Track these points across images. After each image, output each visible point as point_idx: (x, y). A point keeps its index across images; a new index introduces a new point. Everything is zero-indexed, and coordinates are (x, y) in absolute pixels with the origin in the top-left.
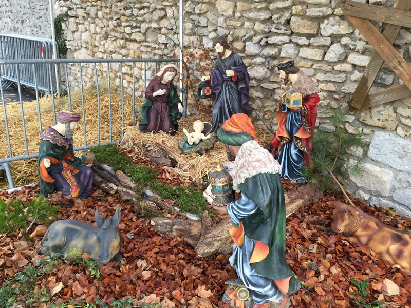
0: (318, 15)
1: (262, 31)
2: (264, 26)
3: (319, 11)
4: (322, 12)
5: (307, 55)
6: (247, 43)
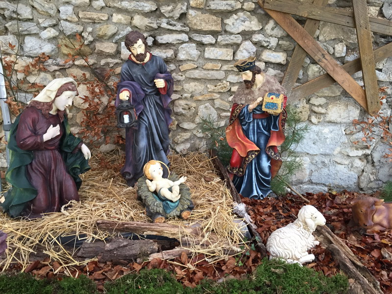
0: (225, 8)
1: (147, 27)
2: (150, 21)
3: (227, 4)
4: (230, 5)
5: (216, 55)
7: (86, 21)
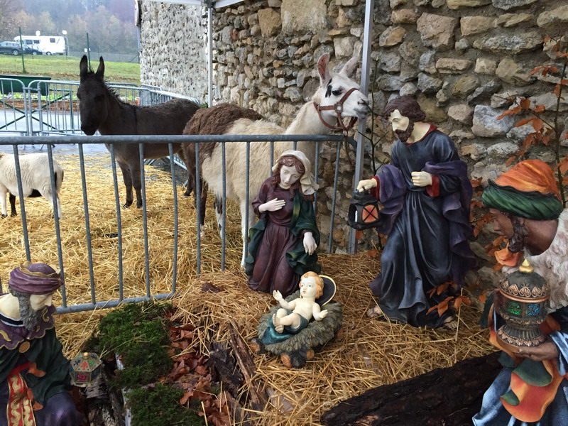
1: (515, 79)
2: (520, 68)
6: (478, 107)
7: (444, 72)
